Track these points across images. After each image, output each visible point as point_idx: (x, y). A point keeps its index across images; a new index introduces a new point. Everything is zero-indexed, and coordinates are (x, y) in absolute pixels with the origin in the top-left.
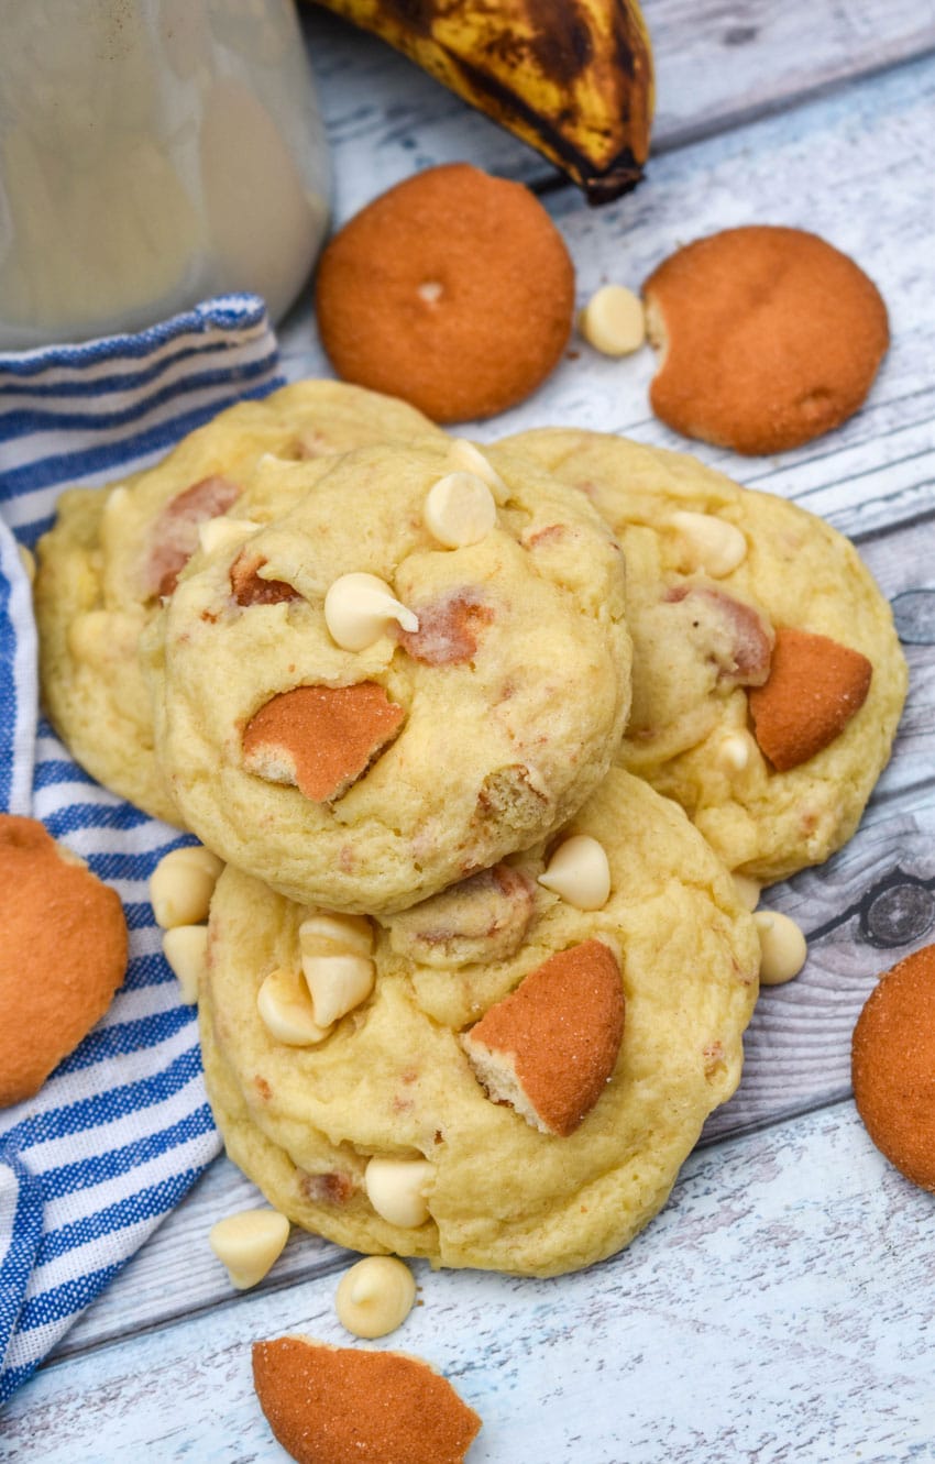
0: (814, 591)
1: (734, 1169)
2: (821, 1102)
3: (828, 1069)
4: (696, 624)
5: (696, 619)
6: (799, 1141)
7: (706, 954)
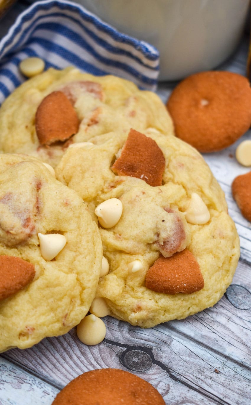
0: (211, 252)
1: (10, 375)
2: (53, 383)
3: (67, 378)
4: (163, 221)
5: (164, 219)
6: (35, 387)
7: (60, 303)
